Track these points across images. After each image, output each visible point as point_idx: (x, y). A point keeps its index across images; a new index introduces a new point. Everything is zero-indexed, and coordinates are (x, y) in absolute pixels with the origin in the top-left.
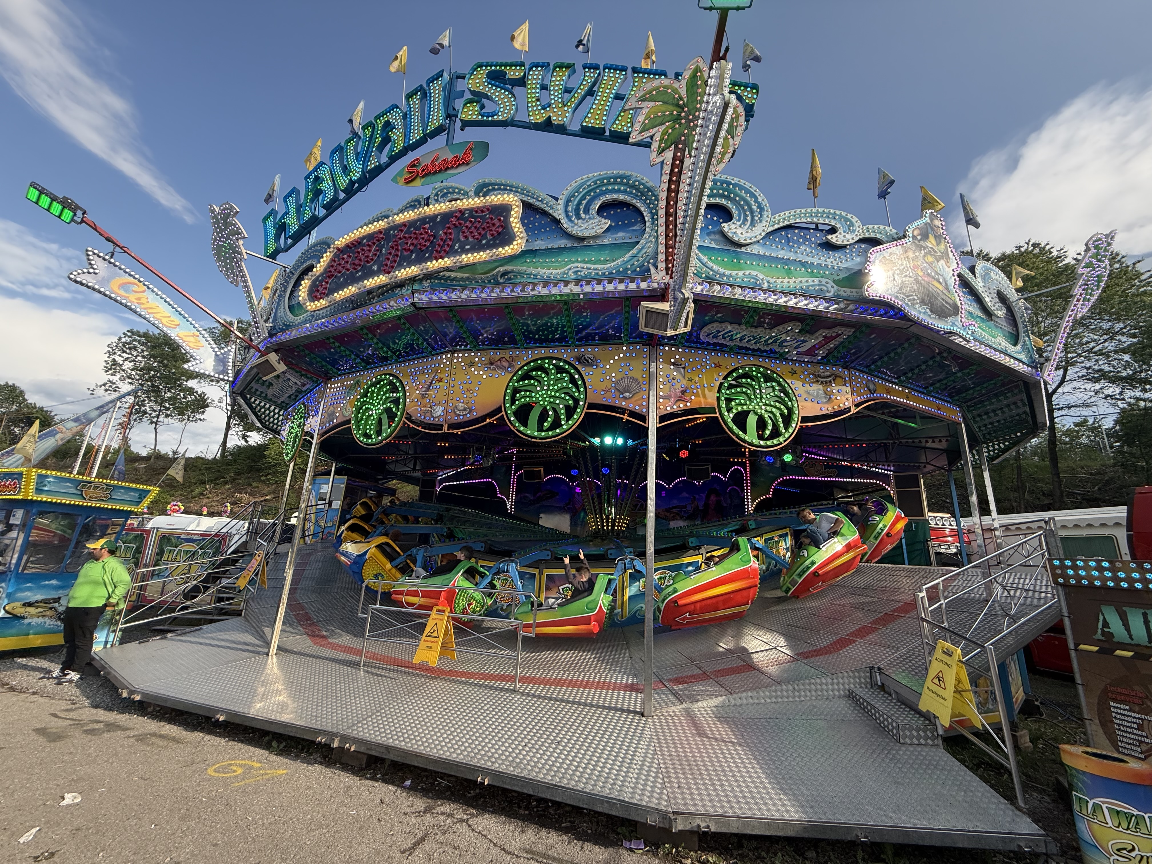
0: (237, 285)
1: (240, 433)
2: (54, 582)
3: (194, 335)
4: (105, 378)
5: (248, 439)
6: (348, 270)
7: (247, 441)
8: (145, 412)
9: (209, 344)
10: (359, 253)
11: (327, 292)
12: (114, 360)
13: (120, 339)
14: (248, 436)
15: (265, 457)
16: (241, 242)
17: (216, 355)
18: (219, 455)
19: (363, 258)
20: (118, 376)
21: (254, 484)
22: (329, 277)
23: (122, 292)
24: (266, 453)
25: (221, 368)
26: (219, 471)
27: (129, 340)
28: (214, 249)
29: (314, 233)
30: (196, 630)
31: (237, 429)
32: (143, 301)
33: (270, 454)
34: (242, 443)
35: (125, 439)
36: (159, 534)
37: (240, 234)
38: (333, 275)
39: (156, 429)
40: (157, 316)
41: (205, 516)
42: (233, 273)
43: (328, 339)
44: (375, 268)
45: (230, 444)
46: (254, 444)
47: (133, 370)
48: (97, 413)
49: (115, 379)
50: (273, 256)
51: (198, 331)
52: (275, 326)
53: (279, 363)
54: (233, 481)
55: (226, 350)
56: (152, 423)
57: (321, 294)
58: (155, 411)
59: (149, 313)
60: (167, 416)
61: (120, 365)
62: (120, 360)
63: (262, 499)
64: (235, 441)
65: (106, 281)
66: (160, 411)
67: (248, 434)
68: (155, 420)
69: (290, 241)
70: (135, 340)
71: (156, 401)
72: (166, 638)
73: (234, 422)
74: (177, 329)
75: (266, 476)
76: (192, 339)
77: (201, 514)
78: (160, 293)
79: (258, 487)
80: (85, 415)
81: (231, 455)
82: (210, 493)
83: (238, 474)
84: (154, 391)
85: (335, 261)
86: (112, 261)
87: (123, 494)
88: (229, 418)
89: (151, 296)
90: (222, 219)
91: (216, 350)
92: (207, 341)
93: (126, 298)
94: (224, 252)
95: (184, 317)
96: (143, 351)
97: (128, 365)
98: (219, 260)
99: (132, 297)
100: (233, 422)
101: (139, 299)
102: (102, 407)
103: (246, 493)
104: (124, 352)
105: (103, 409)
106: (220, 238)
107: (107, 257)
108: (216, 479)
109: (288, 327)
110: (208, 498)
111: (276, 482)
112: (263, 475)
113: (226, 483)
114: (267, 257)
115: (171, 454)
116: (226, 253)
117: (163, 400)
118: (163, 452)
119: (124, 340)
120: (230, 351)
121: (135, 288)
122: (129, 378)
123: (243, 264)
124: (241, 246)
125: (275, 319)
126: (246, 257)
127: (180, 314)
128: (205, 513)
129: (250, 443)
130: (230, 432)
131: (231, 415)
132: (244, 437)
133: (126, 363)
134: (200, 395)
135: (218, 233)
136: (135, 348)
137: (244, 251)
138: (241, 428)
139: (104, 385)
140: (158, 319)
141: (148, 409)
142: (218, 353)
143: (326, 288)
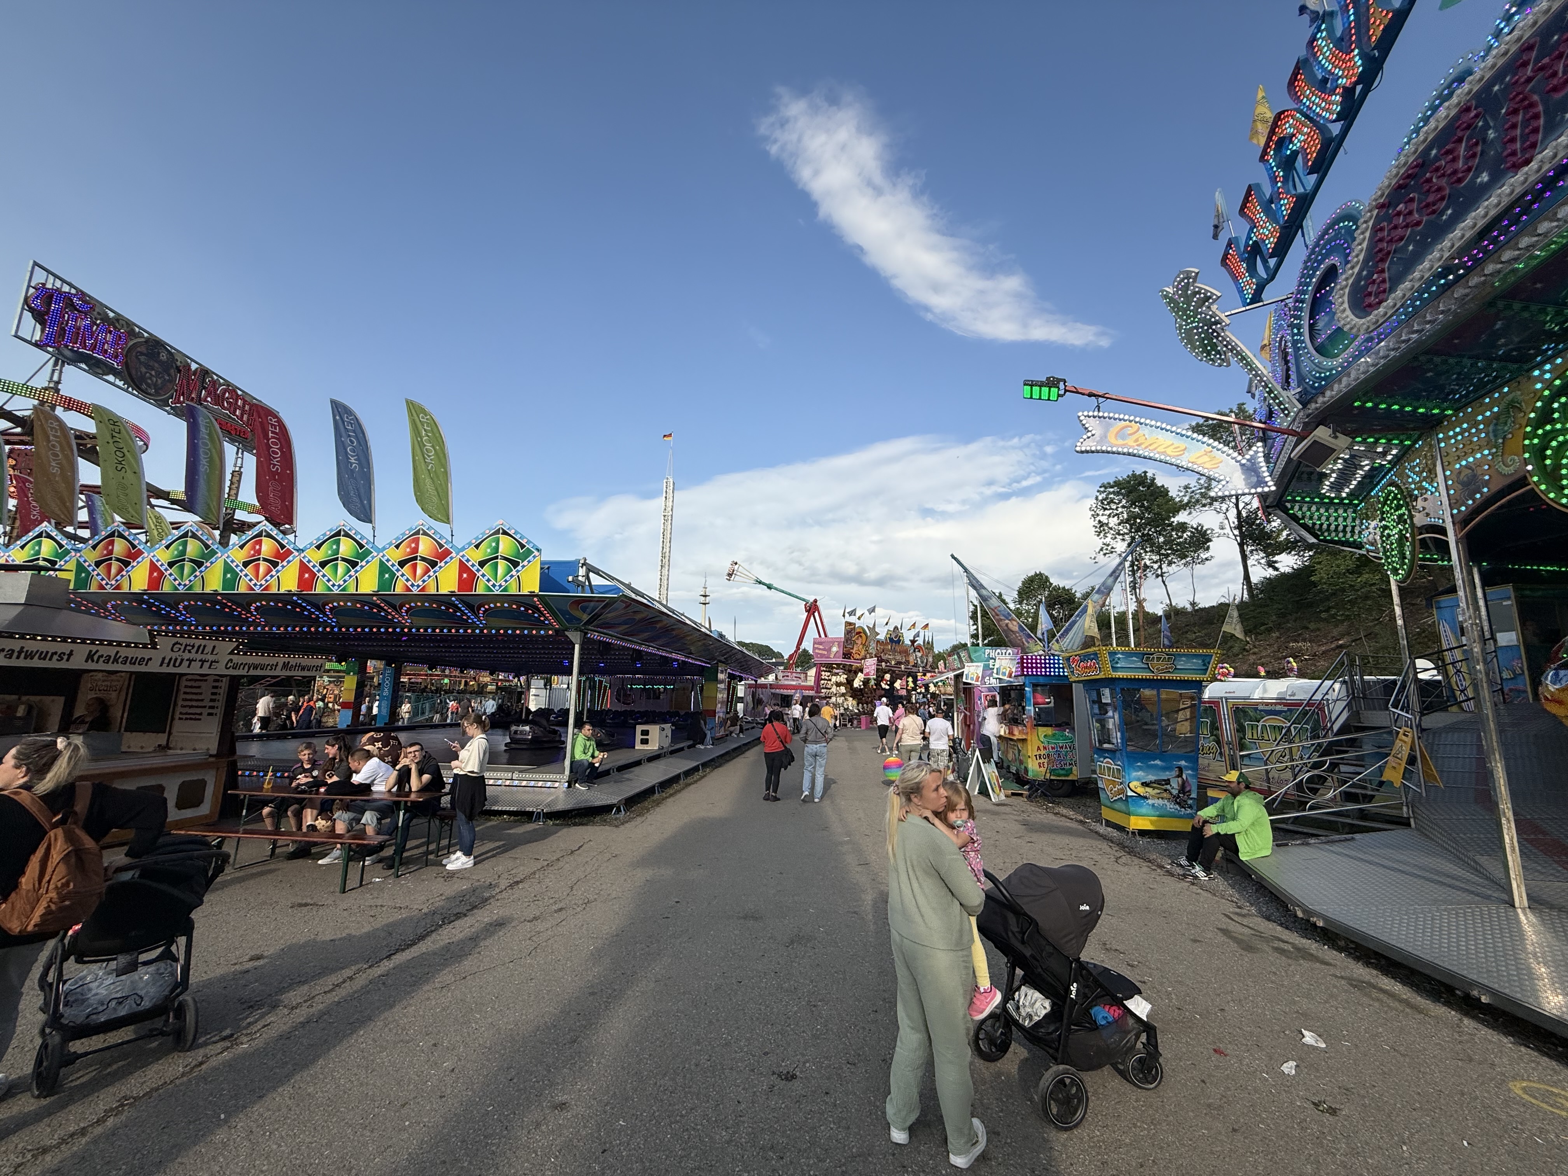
0: (1229, 365)
1: (1263, 561)
2: (1158, 762)
3: (1206, 453)
4: (1098, 542)
5: (1277, 565)
6: (1418, 223)
7: (1276, 569)
8: (1146, 567)
9: (1228, 455)
10: (1429, 180)
11: (1387, 285)
12: (1100, 522)
13: (1097, 498)
14: (1276, 562)
15: (1314, 584)
16: (1214, 307)
17: (1242, 465)
18: (1246, 595)
19: (1443, 182)
20: (1109, 536)
21: (1312, 626)
22: (1382, 260)
23: (1121, 442)
24: (1313, 579)
25: (1254, 479)
26: (1254, 617)
27: (1104, 495)
28: (1183, 338)
29: (1308, 223)
30: (1346, 840)
31: (1257, 557)
32: (1141, 440)
33: (1322, 578)
34: (1270, 573)
35: (1140, 602)
36: (1230, 706)
37: (1210, 297)
38: (1389, 253)
39: (1164, 582)
40: (1160, 449)
41: (1264, 677)
42: (1218, 352)
43: (1415, 358)
44: (1485, 177)
45: (1255, 579)
46: (1288, 570)
47: (1119, 524)
48: (1111, 579)
49: (1108, 540)
50: (1257, 297)
51: (1209, 445)
52: (1305, 389)
53: (1336, 437)
54: (1279, 627)
55: (1251, 453)
56: (1157, 576)
57: (1376, 296)
58: (1156, 562)
59: (1152, 451)
60: (1170, 563)
61: (1107, 524)
62: (1104, 519)
63: (1333, 646)
64: (1259, 573)
65: (1104, 437)
66: (1161, 560)
67: (1277, 558)
68: (1159, 572)
69: (1272, 262)
70: (1110, 493)
71: (1152, 551)
72: (1308, 844)
73: (1250, 548)
74: (1186, 454)
75: (1327, 611)
76: (1206, 459)
77: (1256, 675)
78: (1153, 423)
79: (1319, 629)
80: (1104, 584)
81: (1262, 592)
82: (1255, 647)
83: (1282, 615)
84: (1147, 540)
85: (1382, 229)
86: (1101, 414)
87: (1186, 662)
88: (1241, 545)
89: (1146, 431)
90: (1180, 296)
91: (1240, 458)
92: (1223, 452)
93: (1123, 446)
94: (1196, 334)
95: (1188, 437)
96: (1120, 501)
97: (1113, 521)
98: (1194, 348)
99: (1130, 441)
100: (1248, 549)
101: (1137, 440)
102: (1114, 572)
103: (1304, 640)
104: (1105, 509)
105: (1115, 574)
106: (1186, 321)
107: (1096, 413)
108: (1255, 627)
109: (1330, 380)
110: (1254, 653)
111: (1348, 618)
112: (1321, 612)
113: (1270, 630)
114: (1249, 304)
115: (1189, 608)
116: (1199, 334)
117: (1160, 547)
118: (1180, 606)
119: (1100, 498)
120: (1257, 452)
121: (1130, 431)
122: (1119, 534)
123: (1228, 333)
124: (1218, 312)
125: (1301, 380)
126: (1228, 322)
127: (1182, 435)
128: (1263, 674)
129: (1282, 570)
130: (1250, 562)
131: (1242, 540)
132: (1271, 564)
133: (1111, 519)
134: (1196, 529)
135: (1181, 317)
136: (1112, 501)
137: (1222, 316)
138: (1262, 554)
139: (1102, 549)
140: (1164, 453)
141: (1148, 563)
142: (1244, 461)
143: (1384, 281)
